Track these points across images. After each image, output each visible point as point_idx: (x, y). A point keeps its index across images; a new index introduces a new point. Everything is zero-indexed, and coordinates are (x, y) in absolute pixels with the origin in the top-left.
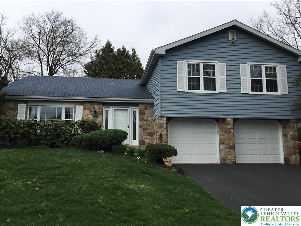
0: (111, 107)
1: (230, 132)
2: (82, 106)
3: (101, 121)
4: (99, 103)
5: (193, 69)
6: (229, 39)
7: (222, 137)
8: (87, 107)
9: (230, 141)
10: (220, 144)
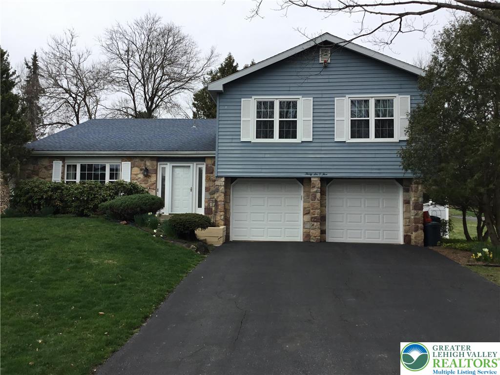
0: (168, 164)
1: (315, 197)
2: (130, 163)
3: (155, 182)
4: (152, 158)
5: (264, 109)
6: (320, 62)
7: (307, 205)
8: (136, 163)
9: (314, 210)
10: (304, 215)
